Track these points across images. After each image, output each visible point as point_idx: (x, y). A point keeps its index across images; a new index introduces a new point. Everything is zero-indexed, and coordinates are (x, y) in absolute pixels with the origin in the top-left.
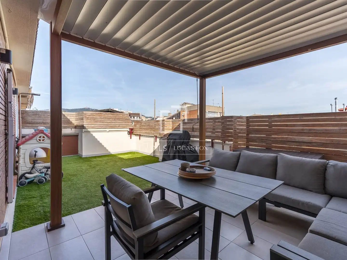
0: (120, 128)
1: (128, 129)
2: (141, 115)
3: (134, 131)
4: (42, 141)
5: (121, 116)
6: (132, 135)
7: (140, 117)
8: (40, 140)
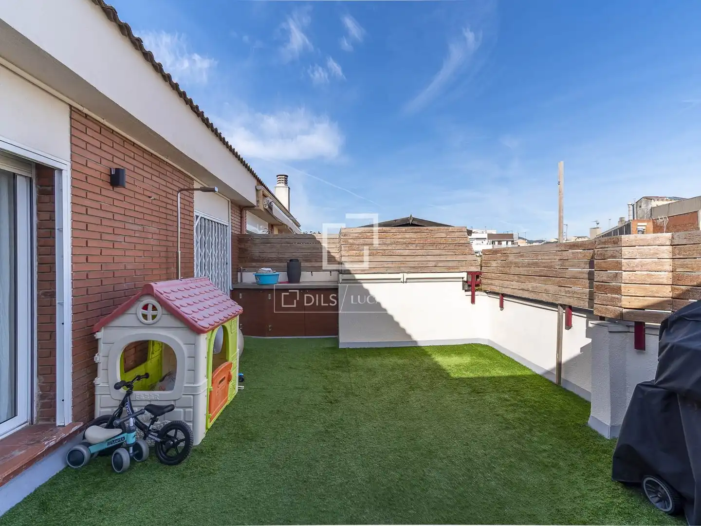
0: (438, 269)
1: (465, 275)
2: (515, 238)
3: (483, 281)
4: (150, 321)
5: (443, 235)
6: (476, 293)
7: (513, 241)
8: (145, 316)
